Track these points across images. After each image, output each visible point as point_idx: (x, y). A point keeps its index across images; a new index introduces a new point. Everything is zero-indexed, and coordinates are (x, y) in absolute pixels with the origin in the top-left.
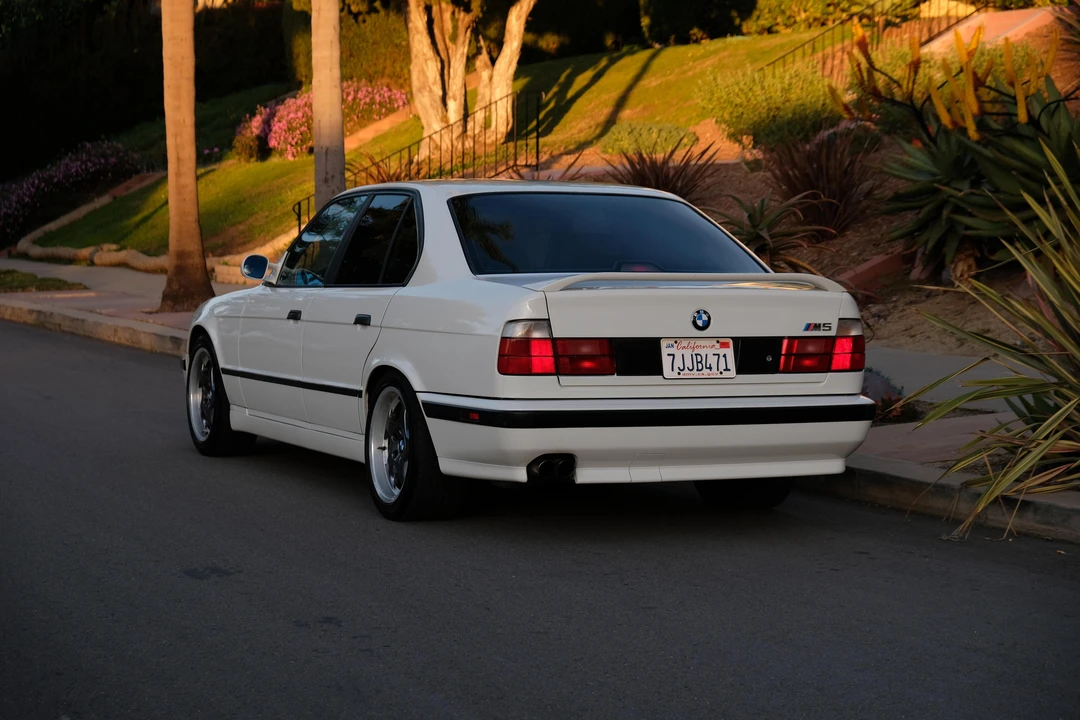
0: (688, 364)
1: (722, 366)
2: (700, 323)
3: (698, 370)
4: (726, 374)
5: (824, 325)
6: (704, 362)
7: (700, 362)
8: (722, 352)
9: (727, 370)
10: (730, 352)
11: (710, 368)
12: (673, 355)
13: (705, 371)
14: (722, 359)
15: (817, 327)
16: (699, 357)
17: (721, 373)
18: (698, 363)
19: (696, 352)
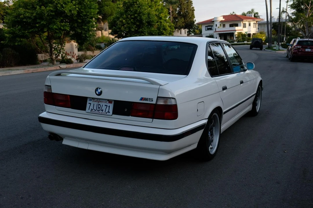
0: (95, 108)
1: (107, 110)
2: (97, 93)
3: (98, 111)
4: (108, 114)
5: (149, 99)
6: (101, 108)
7: (100, 108)
8: (108, 105)
9: (109, 112)
10: (111, 106)
11: (103, 111)
12: (91, 104)
13: (101, 111)
14: (108, 108)
15: (146, 99)
16: (99, 106)
17: (106, 113)
18: (98, 108)
19: (99, 104)
